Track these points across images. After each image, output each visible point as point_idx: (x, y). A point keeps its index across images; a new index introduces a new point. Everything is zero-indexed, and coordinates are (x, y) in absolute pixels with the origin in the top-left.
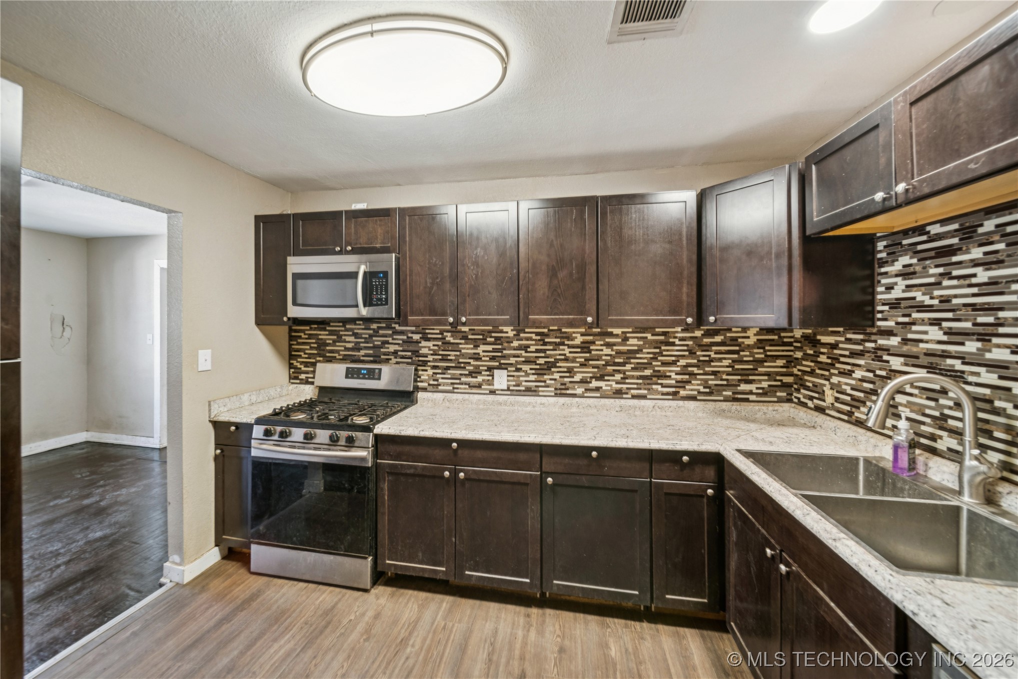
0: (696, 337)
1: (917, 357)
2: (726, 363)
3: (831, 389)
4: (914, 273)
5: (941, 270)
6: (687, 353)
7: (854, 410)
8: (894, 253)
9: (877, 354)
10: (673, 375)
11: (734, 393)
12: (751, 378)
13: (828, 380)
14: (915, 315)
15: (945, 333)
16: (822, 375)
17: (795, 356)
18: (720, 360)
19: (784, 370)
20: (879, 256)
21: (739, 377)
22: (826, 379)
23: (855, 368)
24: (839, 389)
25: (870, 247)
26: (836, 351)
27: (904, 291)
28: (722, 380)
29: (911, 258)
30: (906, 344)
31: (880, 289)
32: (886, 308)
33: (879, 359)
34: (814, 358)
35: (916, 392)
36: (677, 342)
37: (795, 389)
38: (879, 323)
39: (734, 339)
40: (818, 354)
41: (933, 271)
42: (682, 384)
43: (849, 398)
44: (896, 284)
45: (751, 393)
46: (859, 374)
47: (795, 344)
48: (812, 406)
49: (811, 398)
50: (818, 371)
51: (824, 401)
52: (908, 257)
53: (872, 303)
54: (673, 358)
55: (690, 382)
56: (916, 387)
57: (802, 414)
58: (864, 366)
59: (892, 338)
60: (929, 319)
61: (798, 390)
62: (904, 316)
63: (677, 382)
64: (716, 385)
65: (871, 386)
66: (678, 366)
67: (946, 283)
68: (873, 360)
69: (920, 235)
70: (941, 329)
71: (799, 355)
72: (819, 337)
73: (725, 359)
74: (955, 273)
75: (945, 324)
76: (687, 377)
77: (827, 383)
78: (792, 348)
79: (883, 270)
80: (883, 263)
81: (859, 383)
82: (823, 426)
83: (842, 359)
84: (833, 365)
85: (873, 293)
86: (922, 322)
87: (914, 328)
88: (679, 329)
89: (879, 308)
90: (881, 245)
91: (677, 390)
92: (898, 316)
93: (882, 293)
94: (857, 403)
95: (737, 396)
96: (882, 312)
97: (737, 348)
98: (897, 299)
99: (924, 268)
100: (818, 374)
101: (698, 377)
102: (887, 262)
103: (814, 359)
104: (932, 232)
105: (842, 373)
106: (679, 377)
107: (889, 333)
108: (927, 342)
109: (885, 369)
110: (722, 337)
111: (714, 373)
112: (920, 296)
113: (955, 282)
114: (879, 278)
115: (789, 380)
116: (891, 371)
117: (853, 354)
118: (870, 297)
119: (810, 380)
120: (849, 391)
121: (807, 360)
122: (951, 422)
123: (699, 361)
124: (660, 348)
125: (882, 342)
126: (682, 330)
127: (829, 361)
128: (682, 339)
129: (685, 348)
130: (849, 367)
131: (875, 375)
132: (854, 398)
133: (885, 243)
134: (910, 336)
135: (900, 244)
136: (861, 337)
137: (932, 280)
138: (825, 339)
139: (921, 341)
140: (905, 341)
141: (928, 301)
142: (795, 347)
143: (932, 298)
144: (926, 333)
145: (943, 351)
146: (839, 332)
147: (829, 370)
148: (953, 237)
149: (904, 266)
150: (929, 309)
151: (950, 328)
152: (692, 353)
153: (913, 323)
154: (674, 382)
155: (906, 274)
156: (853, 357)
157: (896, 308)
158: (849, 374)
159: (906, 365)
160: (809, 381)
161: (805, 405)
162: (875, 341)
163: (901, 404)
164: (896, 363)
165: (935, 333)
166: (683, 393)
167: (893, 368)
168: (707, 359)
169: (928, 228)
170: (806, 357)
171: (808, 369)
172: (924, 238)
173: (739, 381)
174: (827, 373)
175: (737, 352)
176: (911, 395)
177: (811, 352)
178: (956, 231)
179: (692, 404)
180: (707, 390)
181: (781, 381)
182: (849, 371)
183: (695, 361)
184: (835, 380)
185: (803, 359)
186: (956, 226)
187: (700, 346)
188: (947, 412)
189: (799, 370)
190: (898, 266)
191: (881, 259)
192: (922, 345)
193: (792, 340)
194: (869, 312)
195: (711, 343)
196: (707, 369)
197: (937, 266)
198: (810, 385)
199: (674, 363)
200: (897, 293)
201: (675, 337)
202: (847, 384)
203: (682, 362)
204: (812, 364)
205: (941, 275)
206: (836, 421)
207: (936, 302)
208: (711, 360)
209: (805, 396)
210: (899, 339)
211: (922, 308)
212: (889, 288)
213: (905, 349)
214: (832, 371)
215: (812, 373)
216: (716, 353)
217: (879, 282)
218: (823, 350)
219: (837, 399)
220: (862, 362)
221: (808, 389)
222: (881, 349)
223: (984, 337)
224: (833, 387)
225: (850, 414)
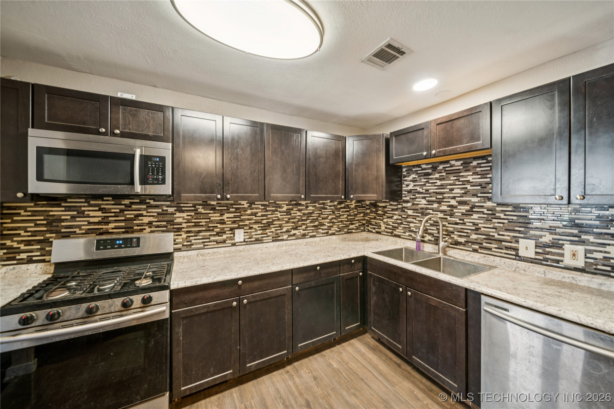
0: (335, 205)
1: (418, 210)
2: (345, 216)
3: (384, 224)
4: (417, 181)
5: (426, 180)
6: (331, 213)
7: (393, 231)
8: (409, 173)
9: (403, 209)
10: (327, 224)
11: (348, 230)
12: (353, 222)
13: (383, 221)
14: (417, 195)
15: (427, 201)
16: (379, 219)
17: (366, 212)
18: (343, 215)
19: (363, 218)
20: (404, 173)
21: (349, 222)
22: (381, 220)
23: (394, 215)
24: (387, 224)
25: (400, 170)
26: (385, 209)
27: (413, 187)
28: (344, 224)
29: (416, 175)
30: (414, 205)
31: (404, 186)
32: (406, 193)
33: (404, 211)
35: (417, 222)
36: (328, 208)
37: (366, 225)
38: (404, 198)
39: (348, 205)
40: (377, 211)
41: (423, 180)
42: (330, 228)
43: (391, 227)
44: (410, 184)
45: (353, 229)
46: (395, 217)
47: (366, 207)
48: (375, 232)
49: (374, 229)
50: (377, 217)
51: (380, 229)
52: (415, 175)
53: (401, 191)
54: (327, 216)
55: (333, 226)
56: (417, 220)
57: (371, 236)
58: (397, 214)
59: (409, 203)
60: (422, 197)
61: (368, 226)
62: (413, 195)
63: (328, 227)
64: (342, 227)
65: (400, 221)
66: (328, 219)
67: (427, 185)
68: (401, 212)
69: (419, 168)
70: (426, 200)
71: (368, 211)
72: (378, 204)
73: (345, 214)
74: (430, 181)
75: (427, 198)
76: (332, 224)
77: (382, 222)
78: (365, 209)
79: (405, 179)
80: (405, 176)
81: (396, 221)
82: (381, 239)
83: (388, 212)
84: (384, 215)
85: (401, 187)
86: (420, 198)
87: (417, 200)
88: (329, 201)
89: (404, 193)
90: (404, 170)
91: (328, 231)
92: (411, 196)
93: (405, 187)
94: (395, 228)
95: (349, 231)
96: (404, 194)
97: (349, 209)
98: (410, 190)
99: (420, 179)
100: (377, 219)
101: (336, 224)
102: (407, 176)
103: (376, 212)
104: (423, 167)
105: (388, 217)
106: (329, 224)
107: (407, 202)
108: (421, 205)
109: (406, 215)
110: (344, 205)
111: (341, 221)
112: (419, 189)
113: (430, 185)
114: (404, 182)
115: (364, 222)
116: (408, 215)
117: (393, 210)
118: (400, 189)
120: (391, 224)
121: (372, 213)
122: (429, 231)
123: (336, 216)
124: (321, 211)
125: (404, 205)
126: (330, 202)
127: (383, 213)
128: (330, 206)
129: (331, 210)
130: (391, 215)
131: (402, 217)
132: (393, 227)
133: (406, 169)
134: (415, 203)
135: (412, 170)
136: (396, 203)
137: (423, 183)
138: (380, 204)
139: (419, 204)
140: (413, 204)
141: (421, 191)
142: (366, 208)
143: (423, 190)
144: (421, 201)
145: (426, 207)
146: (387, 202)
147: (383, 217)
148: (430, 169)
149: (413, 178)
150: (422, 193)
151: (429, 200)
152: (333, 212)
153: (416, 198)
154: (327, 227)
155: (414, 181)
156: (393, 211)
157: (410, 193)
158: (392, 217)
159: (414, 213)
160: (373, 222)
161: (371, 232)
162: (402, 205)
163: (412, 227)
164: (410, 212)
165: (424, 202)
166: (330, 232)
167: (409, 214)
168: (339, 215)
169: (422, 166)
170: (372, 212)
171: (373, 217)
172: (420, 169)
173: (350, 224)
174: (382, 218)
175: (348, 211)
176: (416, 223)
177: (374, 210)
178: (431, 167)
179: (334, 237)
180: (339, 230)
181: (362, 222)
182: (391, 216)
183: (335, 216)
184: (385, 220)
185: (370, 213)
186: (430, 166)
187: (336, 209)
188: (428, 228)
189: (368, 218)
190: (411, 178)
191: (404, 175)
192: (419, 206)
193: (365, 205)
194: (400, 194)
195: (340, 207)
196: (339, 220)
197: (424, 179)
198: (374, 223)
199: (327, 218)
200: (411, 187)
201: (327, 205)
202: (390, 221)
203: (330, 217)
204: (375, 215)
205: (426, 182)
206: (386, 236)
207: (424, 191)
208: (340, 216)
209: (371, 228)
210: (411, 204)
211: (419, 193)
212: (407, 185)
213: (413, 207)
214: (384, 217)
215: (375, 218)
216: (342, 212)
217: (404, 183)
218: (379, 209)
219: (386, 228)
220: (397, 213)
221: (373, 225)
222: (404, 207)
223: (439, 202)
224: (384, 223)
225: (392, 233)
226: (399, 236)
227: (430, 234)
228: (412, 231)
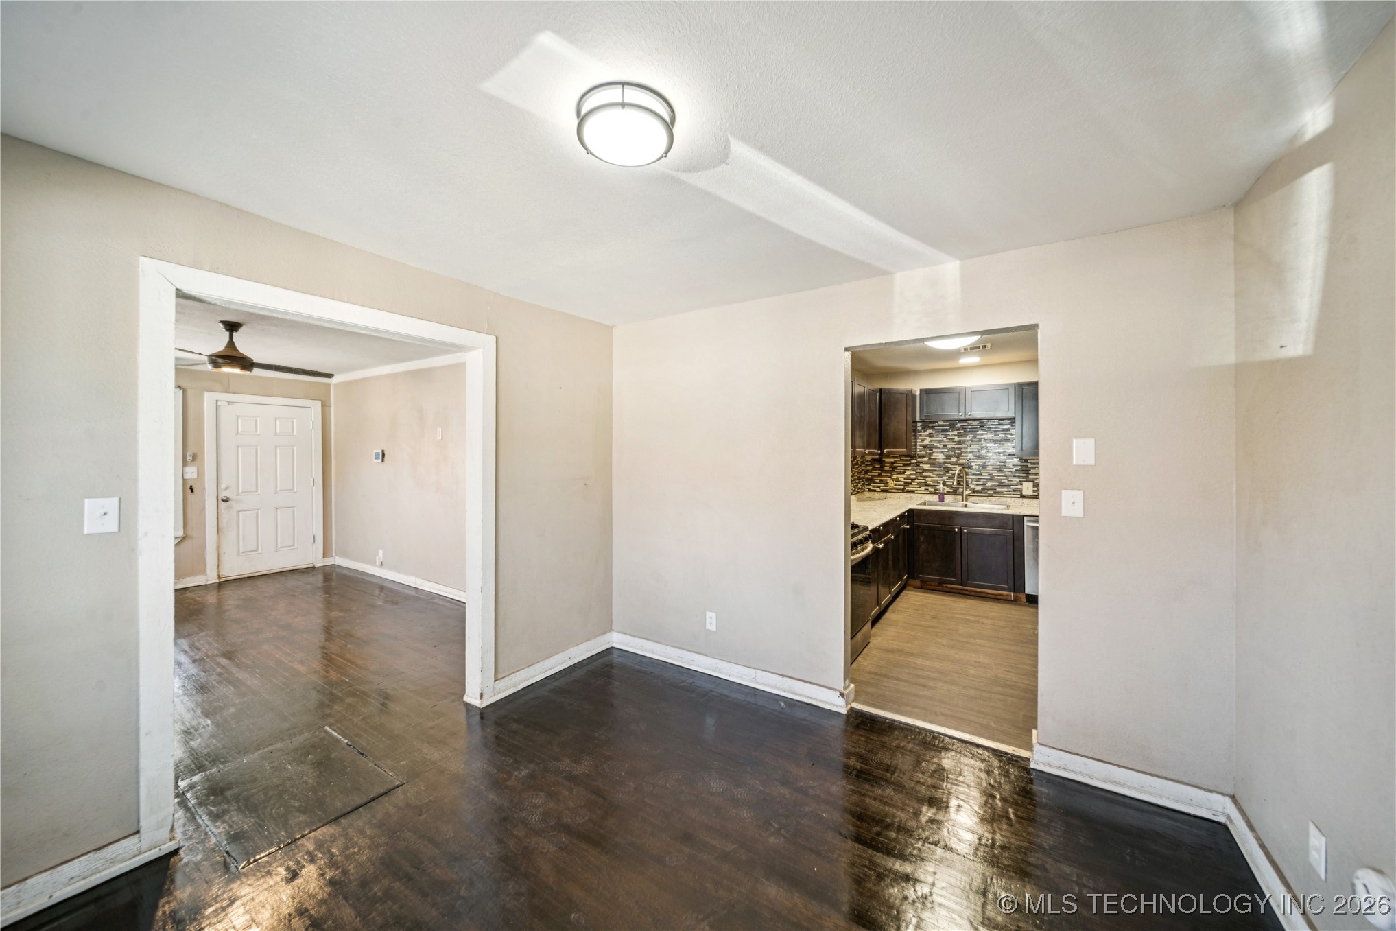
1: (934, 464)
4: (933, 436)
5: (943, 436)
7: (905, 487)
8: (925, 428)
9: (918, 465)
13: (890, 477)
14: (934, 450)
15: (945, 456)
16: (886, 476)
17: (867, 469)
19: (864, 476)
20: (918, 428)
22: (888, 477)
23: (906, 471)
24: (897, 480)
26: (894, 465)
27: (929, 442)
31: (918, 440)
32: (922, 448)
33: (919, 466)
34: (881, 469)
35: (935, 476)
37: (866, 484)
38: (918, 453)
40: (882, 467)
41: (940, 436)
43: (902, 483)
44: (926, 438)
46: (908, 473)
47: (866, 463)
48: (880, 490)
49: (879, 487)
50: (883, 474)
51: (888, 486)
52: (931, 430)
53: (915, 446)
57: (874, 495)
58: (911, 470)
59: (924, 458)
60: (939, 452)
61: (869, 485)
62: (929, 450)
65: (914, 477)
67: (945, 440)
68: (915, 467)
69: (936, 423)
70: (943, 455)
71: (870, 468)
72: (883, 459)
74: (948, 437)
75: (945, 453)
77: (889, 479)
78: (865, 466)
79: (919, 434)
80: (920, 431)
81: (908, 476)
82: (890, 497)
83: (898, 468)
84: (893, 471)
85: (916, 442)
86: (937, 452)
87: (933, 454)
89: (919, 448)
90: (919, 425)
92: (927, 451)
93: (920, 442)
94: (907, 484)
98: (926, 445)
99: (937, 435)
100: (884, 476)
102: (922, 431)
104: (940, 423)
105: (898, 473)
107: (922, 456)
108: (939, 458)
109: (921, 470)
112: (936, 444)
113: (948, 440)
114: (918, 437)
115: (864, 480)
116: (924, 470)
117: (904, 465)
119: (877, 479)
120: (903, 480)
121: (876, 471)
122: (947, 483)
125: (919, 460)
127: (891, 469)
131: (916, 473)
132: (905, 483)
134: (932, 457)
135: (928, 425)
136: (909, 459)
137: (940, 439)
138: (887, 460)
140: (930, 459)
141: (938, 445)
145: (945, 461)
146: (897, 457)
147: (891, 473)
148: (948, 426)
149: (929, 433)
150: (939, 448)
151: (947, 454)
156: (904, 467)
157: (926, 448)
159: (930, 467)
161: (874, 490)
162: (916, 460)
163: (928, 481)
164: (926, 467)
165: (941, 456)
170: (874, 468)
171: (877, 474)
174: (889, 475)
176: (933, 477)
177: (879, 466)
182: (902, 472)
184: (895, 477)
185: (872, 470)
186: (948, 423)
188: (946, 480)
189: (869, 475)
190: (927, 432)
192: (936, 460)
198: (879, 481)
200: (927, 441)
202: (901, 478)
204: (880, 471)
205: (943, 438)
206: (896, 493)
207: (941, 446)
209: (874, 487)
210: (927, 459)
211: (937, 448)
212: (923, 440)
213: (930, 462)
214: (893, 473)
215: (880, 475)
218: (886, 466)
219: (895, 485)
220: (910, 468)
221: (877, 483)
222: (918, 462)
223: (958, 456)
224: (893, 480)
225: (903, 489)
226: (913, 492)
227: (948, 486)
228: (929, 485)
